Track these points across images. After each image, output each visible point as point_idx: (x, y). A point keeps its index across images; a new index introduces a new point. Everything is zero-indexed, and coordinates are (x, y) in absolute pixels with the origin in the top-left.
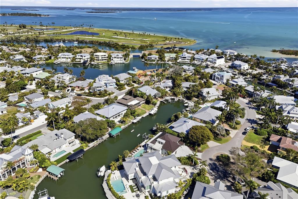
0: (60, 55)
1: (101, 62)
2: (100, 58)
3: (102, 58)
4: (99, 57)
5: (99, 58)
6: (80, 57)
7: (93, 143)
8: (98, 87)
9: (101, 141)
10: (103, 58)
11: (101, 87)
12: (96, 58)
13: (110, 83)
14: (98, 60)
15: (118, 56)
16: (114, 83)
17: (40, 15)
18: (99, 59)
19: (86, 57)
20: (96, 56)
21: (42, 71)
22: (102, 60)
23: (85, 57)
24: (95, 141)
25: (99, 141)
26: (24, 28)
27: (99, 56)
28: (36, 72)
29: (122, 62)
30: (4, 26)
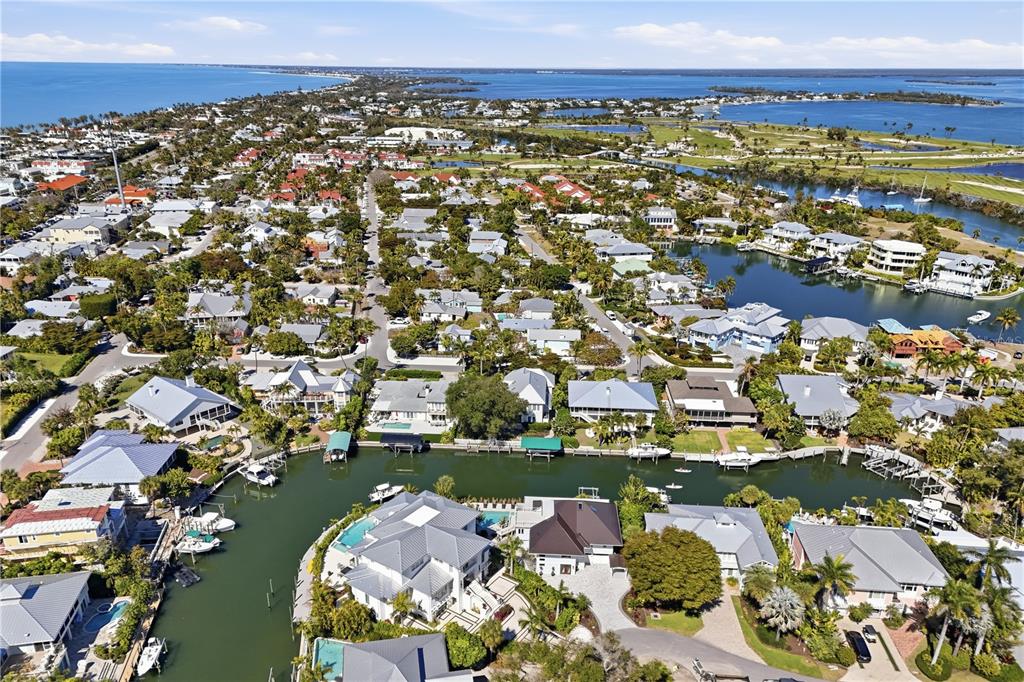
0: (775, 226)
1: (881, 275)
2: (888, 262)
3: (894, 261)
4: (883, 255)
5: (883, 259)
6: (824, 244)
7: (472, 441)
8: (699, 334)
9: (496, 448)
10: (901, 261)
11: (706, 336)
12: (878, 256)
13: (750, 334)
14: (881, 266)
15: (963, 265)
16: (768, 337)
18: (882, 262)
19: (840, 248)
20: (879, 249)
21: (651, 256)
22: (893, 268)
23: (836, 245)
24: (479, 441)
25: (491, 445)
27: (885, 251)
28: (631, 254)
29: (964, 291)
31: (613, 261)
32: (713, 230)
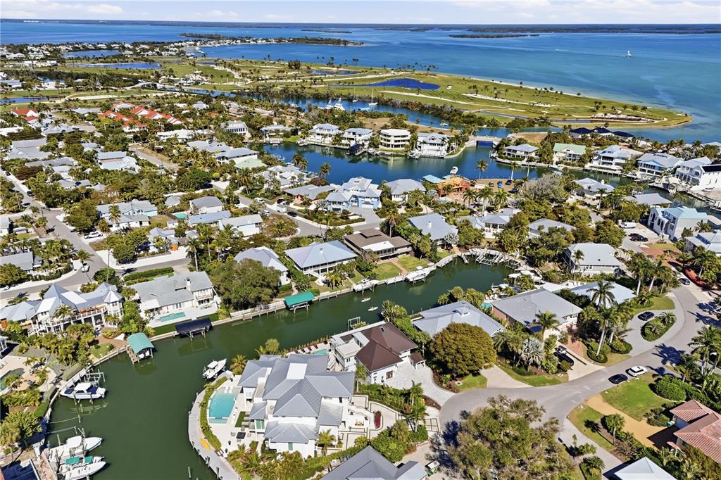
0: (315, 127)
1: (391, 151)
2: (392, 142)
3: (396, 141)
4: (389, 139)
5: (389, 141)
6: (351, 136)
7: (244, 311)
8: (334, 203)
9: (263, 311)
10: (399, 141)
11: (340, 203)
12: (385, 140)
13: (364, 198)
14: (388, 146)
15: (433, 139)
16: (375, 198)
17: (345, 42)
18: (389, 143)
19: (363, 137)
20: (385, 135)
21: (256, 156)
22: (398, 146)
23: (360, 135)
24: (249, 310)
25: (258, 311)
26: (296, 68)
27: (390, 136)
28: (243, 156)
29: (438, 154)
30: (263, 63)
31: (233, 163)
32: (274, 134)
